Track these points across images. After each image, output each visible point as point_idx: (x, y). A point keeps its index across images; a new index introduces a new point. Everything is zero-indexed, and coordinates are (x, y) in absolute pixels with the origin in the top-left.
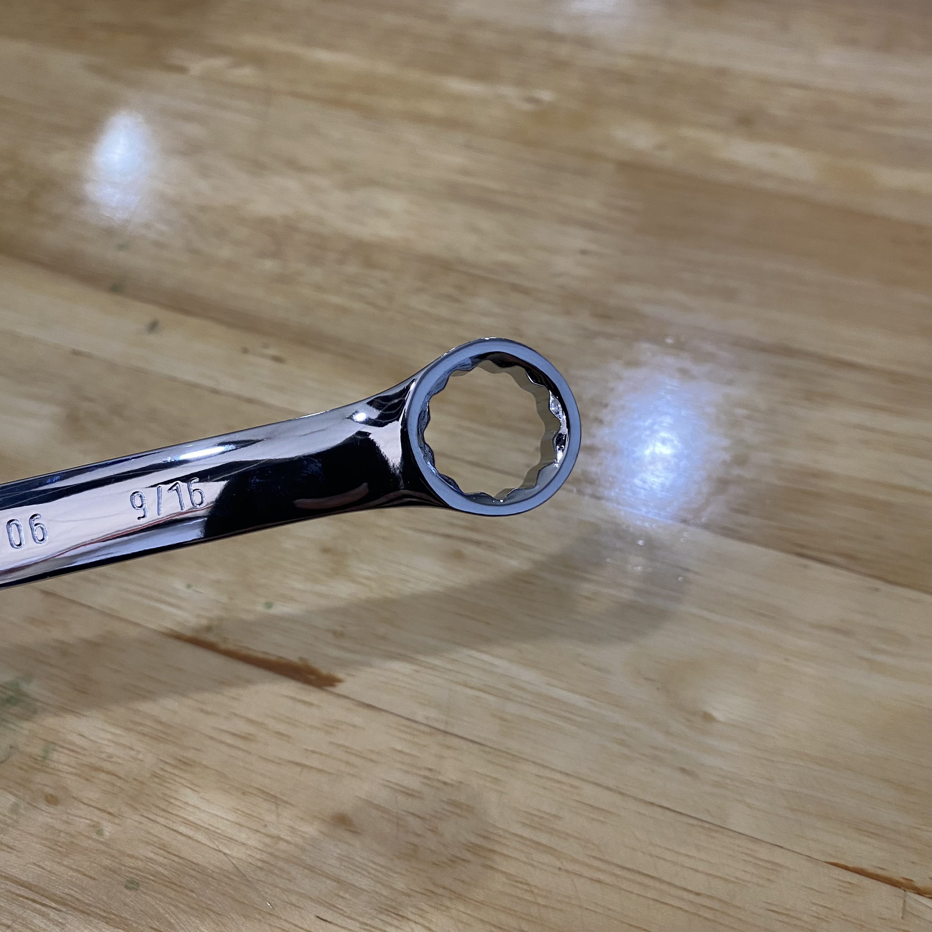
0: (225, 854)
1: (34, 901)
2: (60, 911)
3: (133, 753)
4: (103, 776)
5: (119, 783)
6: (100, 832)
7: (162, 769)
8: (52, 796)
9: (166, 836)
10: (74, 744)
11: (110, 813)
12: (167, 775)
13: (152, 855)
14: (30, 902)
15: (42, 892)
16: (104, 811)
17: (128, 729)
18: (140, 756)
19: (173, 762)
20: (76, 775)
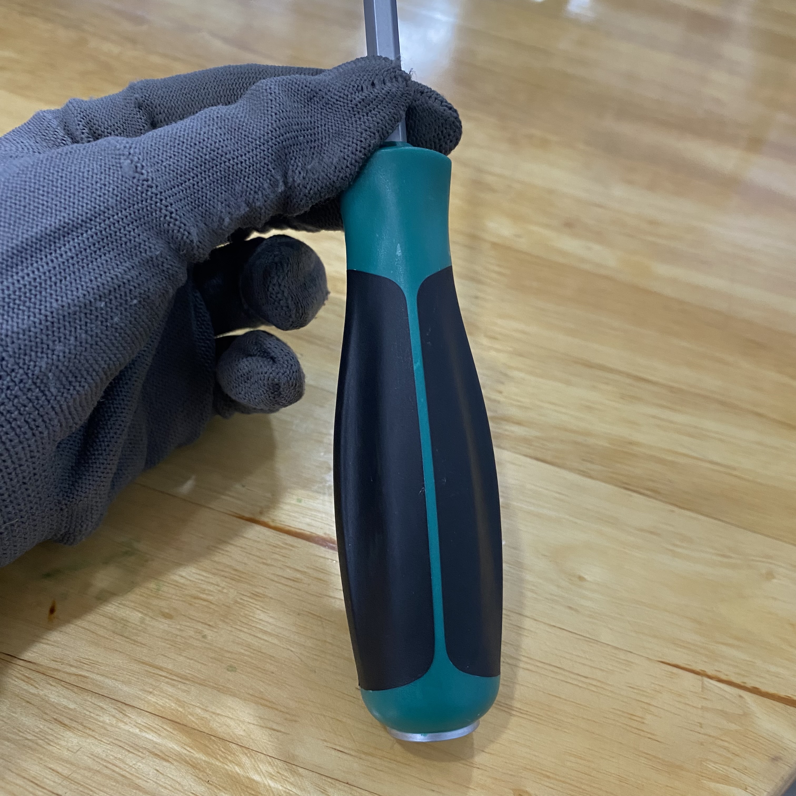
0: (291, 651)
1: (166, 677)
2: (185, 683)
3: (219, 588)
4: (201, 602)
5: (213, 607)
6: (204, 637)
7: (241, 599)
8: (168, 614)
9: (250, 640)
10: (177, 582)
11: (209, 625)
12: (246, 603)
13: (242, 651)
14: (163, 678)
15: (171, 672)
16: (206, 624)
17: (214, 574)
18: (225, 591)
19: (249, 595)
20: (182, 601)
